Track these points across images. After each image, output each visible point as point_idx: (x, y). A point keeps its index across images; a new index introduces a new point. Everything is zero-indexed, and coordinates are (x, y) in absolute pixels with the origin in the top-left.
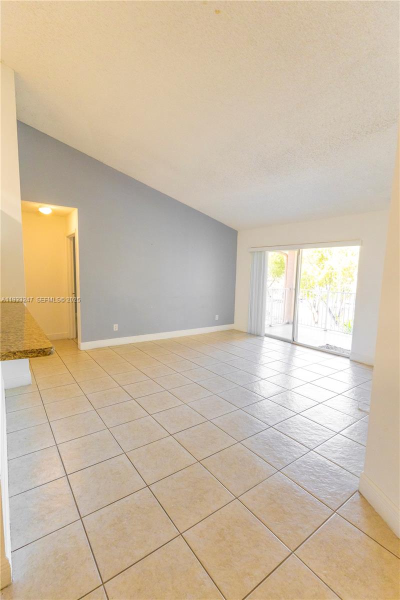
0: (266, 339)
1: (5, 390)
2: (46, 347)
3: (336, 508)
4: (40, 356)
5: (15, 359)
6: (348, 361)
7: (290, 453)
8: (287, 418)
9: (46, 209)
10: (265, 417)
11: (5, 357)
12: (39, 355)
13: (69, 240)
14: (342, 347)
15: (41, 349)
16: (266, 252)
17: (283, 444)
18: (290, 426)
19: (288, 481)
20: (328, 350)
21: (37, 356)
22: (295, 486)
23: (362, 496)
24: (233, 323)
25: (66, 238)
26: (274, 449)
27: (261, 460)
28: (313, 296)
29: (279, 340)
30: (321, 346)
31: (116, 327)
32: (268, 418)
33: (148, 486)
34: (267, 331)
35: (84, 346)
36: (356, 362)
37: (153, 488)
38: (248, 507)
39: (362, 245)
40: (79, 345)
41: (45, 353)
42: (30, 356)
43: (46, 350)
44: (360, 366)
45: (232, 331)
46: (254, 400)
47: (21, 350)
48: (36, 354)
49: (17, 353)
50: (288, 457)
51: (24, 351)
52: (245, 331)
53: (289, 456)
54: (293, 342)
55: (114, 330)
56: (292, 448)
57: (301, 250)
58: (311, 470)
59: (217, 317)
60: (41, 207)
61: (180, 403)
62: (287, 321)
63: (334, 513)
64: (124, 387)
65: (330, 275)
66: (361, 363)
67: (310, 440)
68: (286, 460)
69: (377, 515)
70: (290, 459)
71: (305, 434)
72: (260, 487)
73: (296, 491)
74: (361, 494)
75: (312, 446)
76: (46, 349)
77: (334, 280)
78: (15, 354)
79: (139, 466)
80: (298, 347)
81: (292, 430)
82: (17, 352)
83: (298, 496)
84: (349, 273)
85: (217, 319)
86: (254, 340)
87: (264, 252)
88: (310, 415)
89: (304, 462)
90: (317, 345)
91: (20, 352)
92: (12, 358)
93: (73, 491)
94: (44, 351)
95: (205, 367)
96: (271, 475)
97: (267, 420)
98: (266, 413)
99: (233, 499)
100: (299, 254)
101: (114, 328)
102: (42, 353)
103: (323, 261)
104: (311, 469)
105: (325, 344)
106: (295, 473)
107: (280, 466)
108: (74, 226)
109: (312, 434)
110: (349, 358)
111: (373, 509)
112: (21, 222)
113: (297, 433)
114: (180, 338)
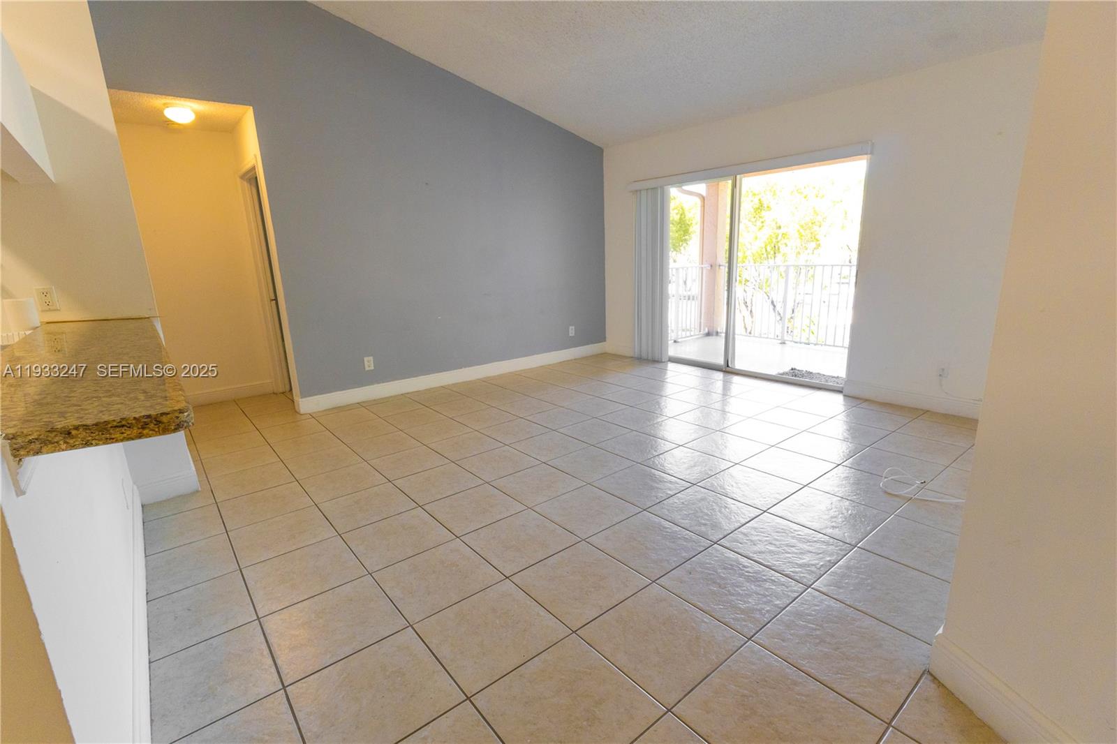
0: (671, 366)
1: (143, 506)
2: (165, 410)
3: (891, 717)
4: (148, 436)
5: (73, 447)
6: (839, 398)
7: (765, 596)
8: (743, 521)
9: (182, 112)
10: (700, 524)
11: (36, 446)
12: (145, 432)
13: (246, 185)
14: (822, 373)
15: (149, 416)
16: (665, 187)
17: (748, 579)
18: (754, 538)
19: (776, 662)
20: (795, 379)
21: (140, 436)
22: (791, 671)
23: (939, 682)
24: (605, 341)
25: (238, 180)
26: (729, 591)
27: (707, 618)
28: (743, 282)
29: (698, 366)
30: (781, 372)
31: (369, 363)
32: (705, 525)
33: (468, 698)
34: (672, 351)
35: (308, 405)
36: (858, 398)
37: (478, 700)
38: (698, 730)
39: (872, 153)
40: (296, 404)
41: (162, 426)
42: (117, 435)
43: (164, 419)
44: (864, 405)
45: (604, 357)
46: (670, 490)
47: (89, 422)
48: (135, 431)
49: (74, 432)
50: (763, 606)
51: (96, 425)
52: (628, 353)
53: (765, 603)
54: (727, 369)
55: (367, 369)
56: (767, 585)
57: (738, 177)
58: (818, 633)
59: (572, 331)
60: (166, 105)
61: (520, 507)
62: (706, 331)
63: (887, 728)
64: (396, 483)
65: (774, 240)
66: (866, 400)
67: (800, 566)
68: (761, 614)
69: (983, 725)
70: (768, 611)
71: (789, 553)
72: (715, 679)
73: (795, 683)
74: (935, 678)
75: (809, 578)
76: (162, 414)
77: (782, 248)
78: (69, 433)
79: (444, 652)
80: (736, 379)
81: (760, 547)
82: (76, 428)
83: (803, 695)
84: (812, 233)
85: (573, 335)
86: (648, 370)
87: (662, 188)
88: (791, 512)
89: (799, 615)
90: (773, 372)
91: (86, 427)
92: (64, 446)
93: (300, 723)
94: (160, 422)
95: (561, 430)
96: (735, 649)
97: (703, 529)
98: (701, 514)
99: (661, 714)
100: (734, 186)
101: (366, 366)
102: (152, 426)
103: (763, 213)
104: (815, 630)
105: (787, 369)
106: (783, 641)
107: (750, 628)
108: (251, 151)
109: (801, 553)
110: (840, 392)
111: (971, 712)
112: (115, 130)
113: (771, 552)
114: (501, 376)
